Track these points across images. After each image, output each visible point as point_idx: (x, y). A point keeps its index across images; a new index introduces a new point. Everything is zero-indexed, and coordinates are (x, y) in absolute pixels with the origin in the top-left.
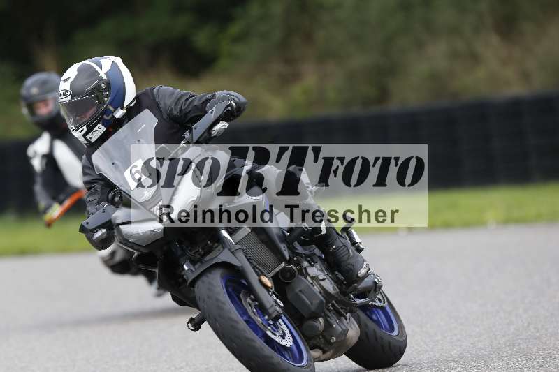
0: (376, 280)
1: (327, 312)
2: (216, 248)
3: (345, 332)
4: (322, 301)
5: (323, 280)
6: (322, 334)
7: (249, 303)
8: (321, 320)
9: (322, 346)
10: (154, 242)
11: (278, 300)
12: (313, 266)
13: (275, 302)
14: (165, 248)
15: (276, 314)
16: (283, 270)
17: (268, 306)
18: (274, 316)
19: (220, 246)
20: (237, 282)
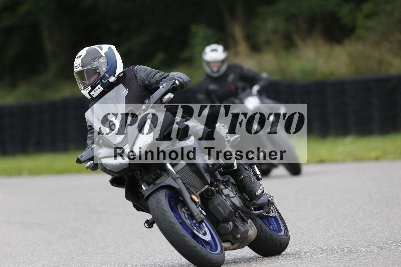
0: (270, 199)
1: (235, 218)
2: (163, 175)
3: (247, 232)
4: (231, 211)
5: (233, 197)
6: (231, 232)
7: (183, 212)
8: (231, 223)
9: (231, 240)
10: (122, 170)
11: (202, 211)
12: (227, 188)
13: (201, 212)
14: (130, 174)
15: (201, 219)
16: (207, 190)
17: (195, 214)
18: (199, 220)
19: (166, 174)
20: (176, 198)
